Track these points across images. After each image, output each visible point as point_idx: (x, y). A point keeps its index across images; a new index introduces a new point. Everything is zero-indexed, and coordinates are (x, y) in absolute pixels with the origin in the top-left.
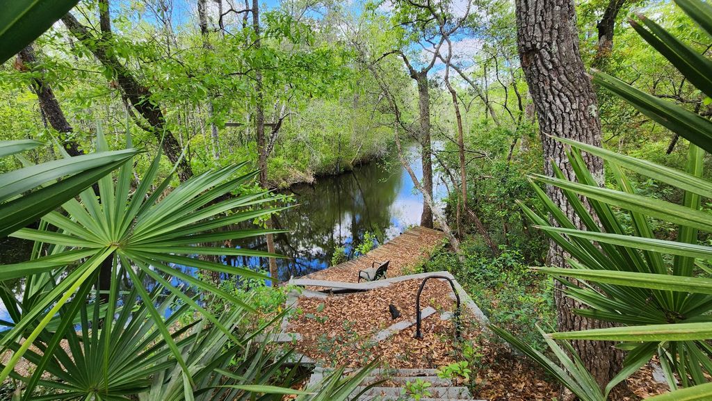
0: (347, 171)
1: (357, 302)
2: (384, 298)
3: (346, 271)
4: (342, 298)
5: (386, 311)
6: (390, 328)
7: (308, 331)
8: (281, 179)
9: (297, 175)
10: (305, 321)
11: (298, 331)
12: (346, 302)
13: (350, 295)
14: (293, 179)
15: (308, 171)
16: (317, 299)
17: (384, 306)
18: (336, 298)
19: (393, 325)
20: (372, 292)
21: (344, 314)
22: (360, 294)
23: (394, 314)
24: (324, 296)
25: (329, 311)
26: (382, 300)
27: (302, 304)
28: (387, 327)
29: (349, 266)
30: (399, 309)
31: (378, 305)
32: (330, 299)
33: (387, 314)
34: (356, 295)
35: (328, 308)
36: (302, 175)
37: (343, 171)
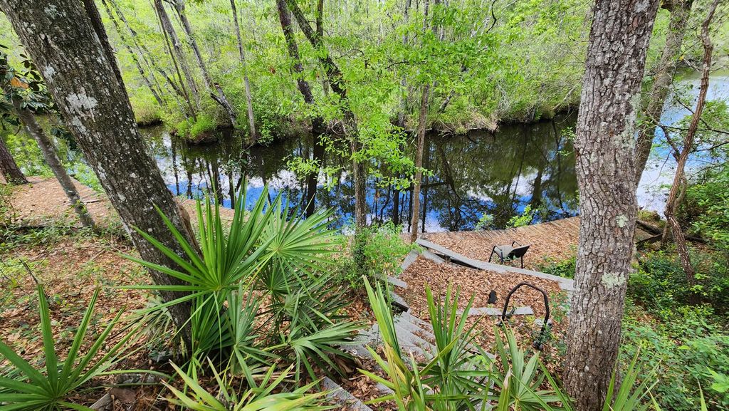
0: (545, 120)
1: (465, 276)
2: (491, 282)
3: (486, 240)
4: (454, 268)
5: (486, 294)
6: (480, 309)
7: (414, 284)
8: (460, 123)
9: (479, 120)
10: (415, 276)
11: (407, 281)
12: (456, 273)
13: (463, 267)
14: (473, 124)
15: (493, 116)
16: (432, 262)
17: (486, 289)
18: (450, 266)
19: (485, 308)
20: (484, 272)
21: (448, 282)
22: (472, 271)
23: (492, 299)
24: (439, 261)
25: (437, 275)
26: (489, 283)
27: (418, 262)
28: (478, 306)
29: (492, 235)
30: (498, 296)
31: (482, 286)
32: (443, 265)
33: (485, 296)
34: (468, 269)
35: (438, 272)
36: (485, 120)
37: (538, 118)
